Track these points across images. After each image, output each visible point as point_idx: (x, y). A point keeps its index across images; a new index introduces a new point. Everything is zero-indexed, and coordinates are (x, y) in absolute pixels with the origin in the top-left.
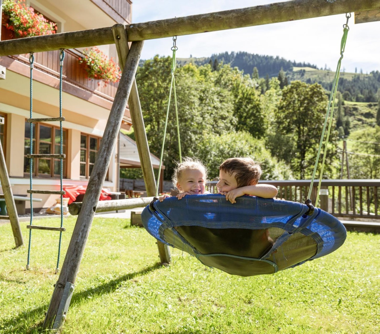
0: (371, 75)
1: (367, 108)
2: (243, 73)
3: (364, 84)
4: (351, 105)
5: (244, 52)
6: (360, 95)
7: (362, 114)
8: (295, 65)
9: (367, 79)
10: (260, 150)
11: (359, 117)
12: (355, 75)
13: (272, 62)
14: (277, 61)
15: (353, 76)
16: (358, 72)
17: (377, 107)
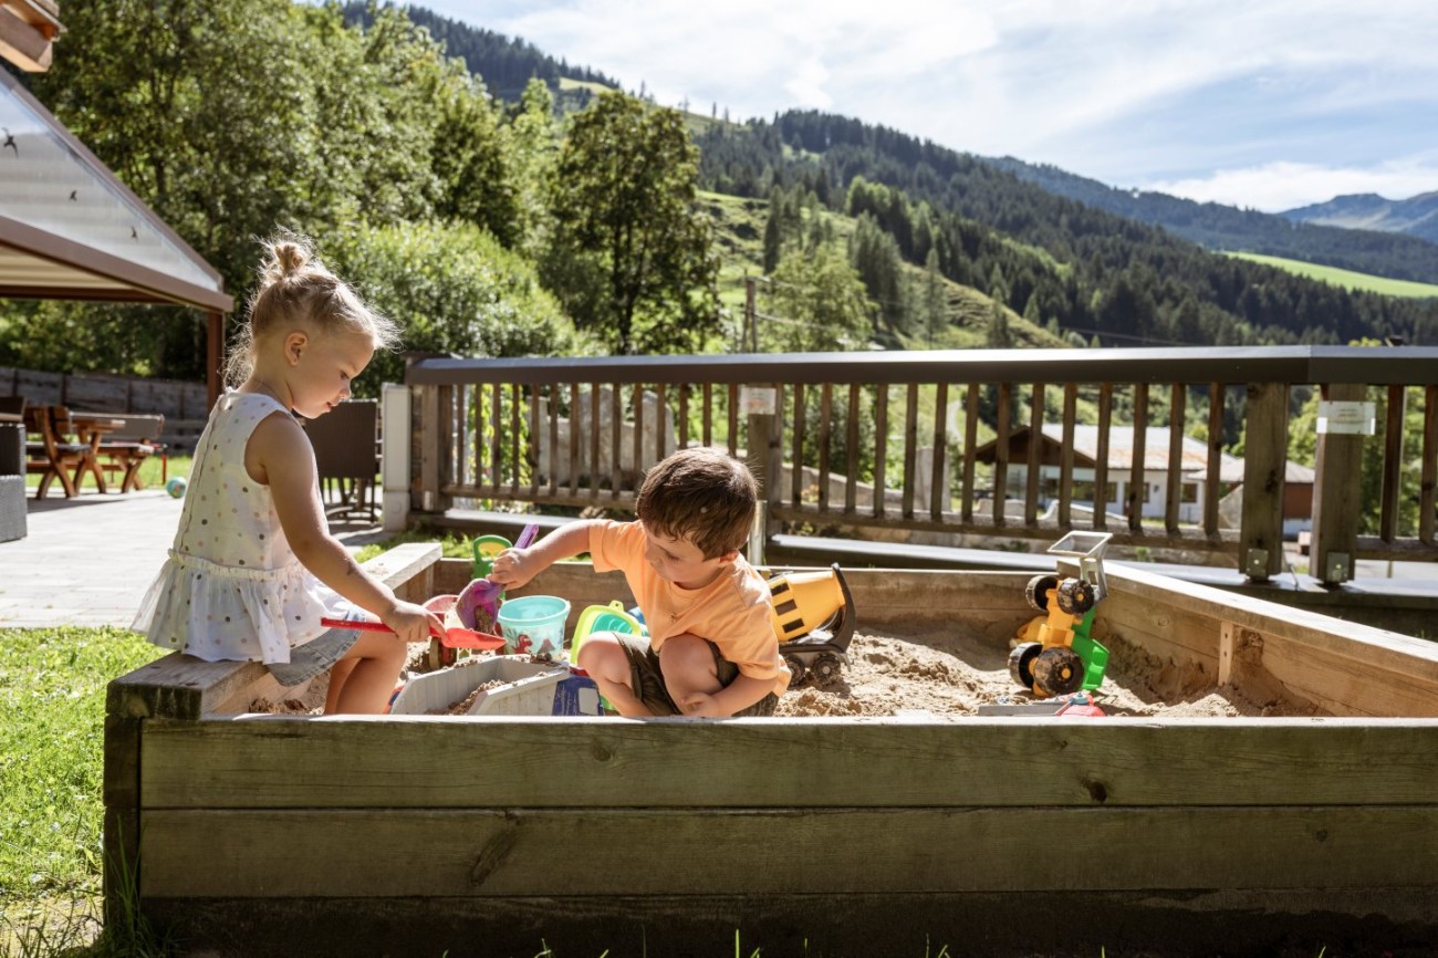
0: (749, 128)
1: (744, 213)
2: (444, 51)
3: (733, 149)
4: (706, 199)
5: (422, 10)
6: (724, 178)
7: (731, 227)
8: (564, 71)
9: (738, 138)
10: (527, 288)
11: (725, 234)
12: (713, 122)
13: (504, 52)
14: (518, 54)
15: (708, 124)
16: (719, 116)
17: (766, 212)
